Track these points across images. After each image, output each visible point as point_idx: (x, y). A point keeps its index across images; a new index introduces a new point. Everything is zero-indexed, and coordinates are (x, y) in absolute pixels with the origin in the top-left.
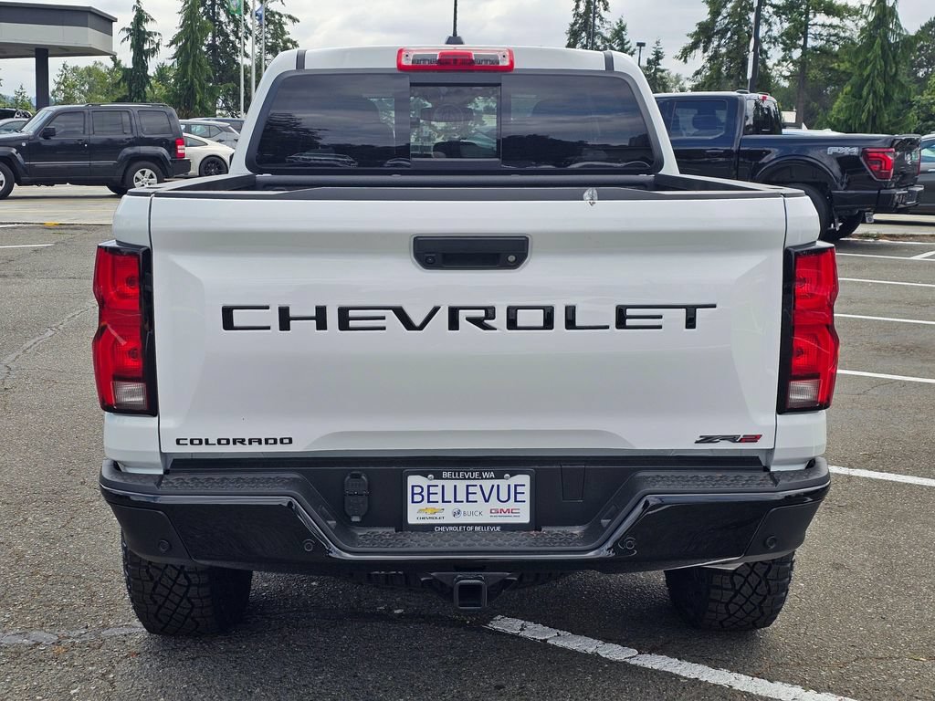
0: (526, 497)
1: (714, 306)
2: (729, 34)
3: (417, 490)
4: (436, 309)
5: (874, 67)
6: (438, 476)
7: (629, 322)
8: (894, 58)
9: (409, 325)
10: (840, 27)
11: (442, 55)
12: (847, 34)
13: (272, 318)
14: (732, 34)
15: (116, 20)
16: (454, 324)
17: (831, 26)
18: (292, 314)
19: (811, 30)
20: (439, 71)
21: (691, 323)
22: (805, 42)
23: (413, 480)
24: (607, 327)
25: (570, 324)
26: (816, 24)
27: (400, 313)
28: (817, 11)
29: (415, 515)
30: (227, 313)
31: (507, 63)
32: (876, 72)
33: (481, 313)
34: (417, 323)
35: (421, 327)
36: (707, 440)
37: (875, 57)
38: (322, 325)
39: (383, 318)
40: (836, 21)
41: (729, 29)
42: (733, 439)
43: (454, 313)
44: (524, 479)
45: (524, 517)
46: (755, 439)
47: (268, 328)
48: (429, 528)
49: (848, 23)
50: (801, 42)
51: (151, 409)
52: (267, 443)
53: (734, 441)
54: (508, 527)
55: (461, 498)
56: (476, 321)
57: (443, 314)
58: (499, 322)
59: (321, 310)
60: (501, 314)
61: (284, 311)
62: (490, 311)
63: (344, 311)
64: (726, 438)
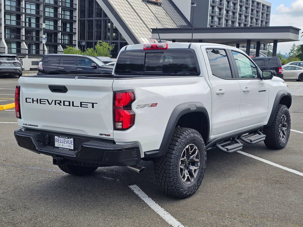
0: (73, 143)
1: (97, 103)
3: (56, 139)
4: (53, 100)
6: (59, 137)
7: (82, 106)
9: (49, 104)
11: (151, 45)
13: (31, 100)
15: (300, 30)
16: (55, 104)
18: (34, 100)
20: (151, 49)
21: (93, 107)
23: (56, 137)
24: (79, 107)
25: (73, 106)
27: (48, 100)
29: (56, 145)
30: (26, 99)
31: (165, 47)
33: (59, 102)
35: (51, 104)
36: (101, 134)
39: (46, 102)
42: (105, 135)
43: (55, 101)
44: (72, 140)
45: (72, 148)
46: (109, 135)
47: (31, 102)
48: (58, 148)
53: (106, 135)
54: (70, 150)
55: (63, 142)
56: (59, 103)
57: (54, 102)
58: (62, 104)
59: (37, 99)
60: (62, 102)
61: (33, 99)
62: (61, 101)
63: (40, 100)
64: (104, 134)
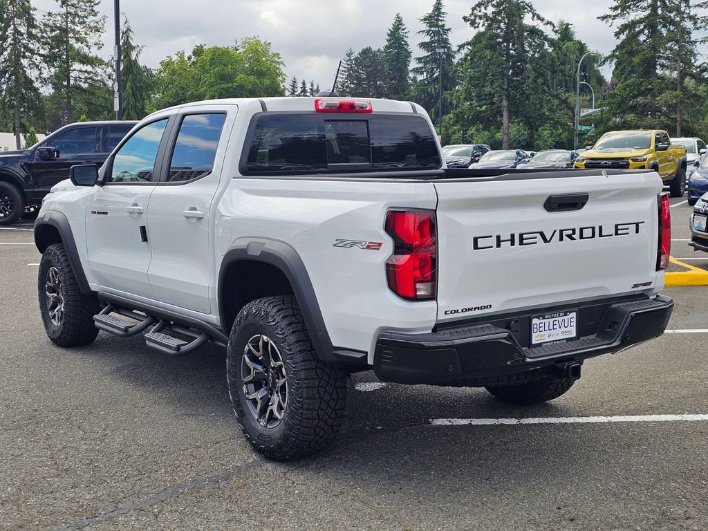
0: (574, 324)
1: (643, 222)
2: (7, 75)
3: (536, 326)
4: (555, 231)
5: (128, 103)
6: (544, 318)
7: (619, 232)
8: (141, 96)
9: (545, 240)
10: (92, 73)
12: (99, 78)
13: (493, 241)
14: (10, 76)
16: (561, 239)
17: (86, 71)
18: (501, 239)
19: (73, 74)
21: (637, 232)
22: (69, 82)
23: (535, 321)
24: (612, 235)
26: (75, 70)
27: (542, 234)
28: (74, 60)
29: (535, 339)
30: (476, 240)
32: (130, 106)
33: (571, 232)
34: (548, 240)
35: (550, 241)
36: (636, 286)
37: (128, 96)
38: (513, 244)
39: (536, 238)
40: (89, 68)
41: (7, 71)
42: (643, 285)
43: (561, 232)
44: (573, 315)
45: (574, 334)
46: (649, 283)
47: (492, 247)
48: (540, 345)
49: (99, 70)
50: (65, 83)
51: (432, 297)
52: (481, 309)
54: (568, 340)
55: (551, 328)
56: (569, 236)
57: (557, 234)
58: (577, 236)
59: (513, 236)
60: (578, 232)
61: (498, 237)
62: (574, 231)
63: (521, 235)
64: (640, 285)
